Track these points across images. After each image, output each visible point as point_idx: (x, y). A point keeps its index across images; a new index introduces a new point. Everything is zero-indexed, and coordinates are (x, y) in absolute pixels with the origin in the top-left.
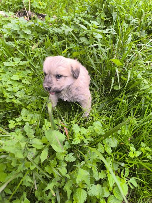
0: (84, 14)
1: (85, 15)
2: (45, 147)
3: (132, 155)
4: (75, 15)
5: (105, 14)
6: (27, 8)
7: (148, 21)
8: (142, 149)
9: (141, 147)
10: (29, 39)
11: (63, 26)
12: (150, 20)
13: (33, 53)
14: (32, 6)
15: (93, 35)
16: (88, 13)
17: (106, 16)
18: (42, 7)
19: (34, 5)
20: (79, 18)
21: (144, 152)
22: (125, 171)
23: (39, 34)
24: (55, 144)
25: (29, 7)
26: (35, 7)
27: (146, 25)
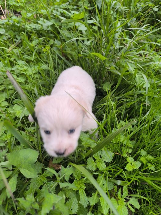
0: (64, 5)
1: (66, 6)
2: (13, 173)
3: (130, 168)
4: (54, 8)
5: (88, 3)
6: (3, 6)
7: (138, 7)
8: (142, 159)
9: (141, 156)
10: (3, 40)
11: (40, 20)
12: (140, 6)
13: (9, 56)
14: (8, 3)
15: (75, 27)
16: (69, 4)
17: (89, 5)
18: (20, 4)
19: (11, 2)
20: (59, 10)
21: (145, 162)
22: (122, 190)
23: (15, 33)
24: (25, 168)
25: (5, 5)
26: (11, 4)
27: (137, 12)
